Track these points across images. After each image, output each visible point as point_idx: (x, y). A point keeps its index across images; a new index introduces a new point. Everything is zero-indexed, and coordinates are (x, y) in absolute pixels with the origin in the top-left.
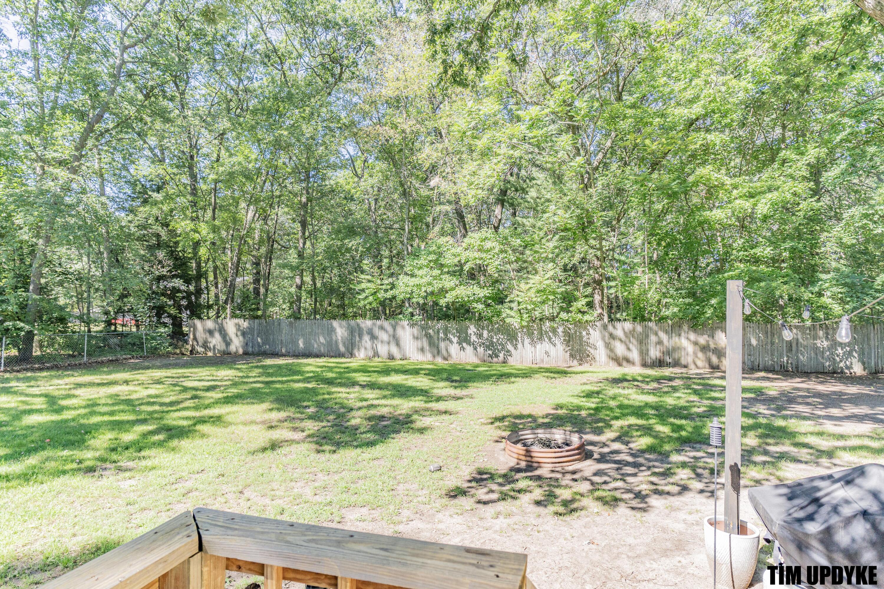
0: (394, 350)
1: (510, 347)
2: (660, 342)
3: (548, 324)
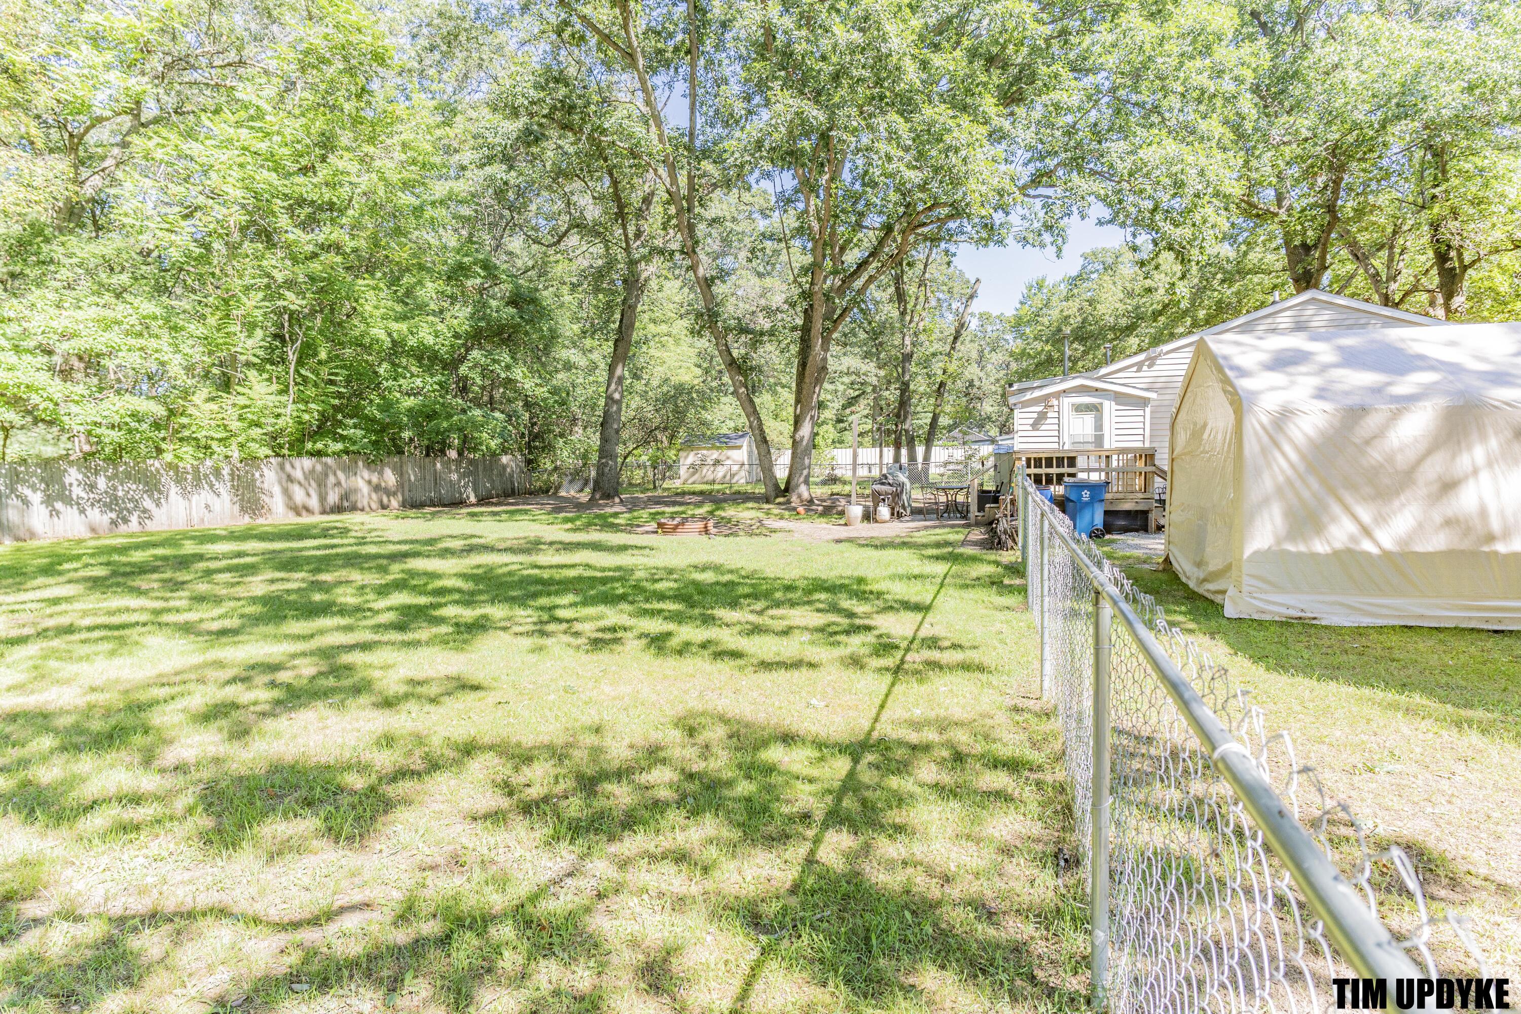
1: (148, 503)
2: (338, 484)
3: (209, 463)
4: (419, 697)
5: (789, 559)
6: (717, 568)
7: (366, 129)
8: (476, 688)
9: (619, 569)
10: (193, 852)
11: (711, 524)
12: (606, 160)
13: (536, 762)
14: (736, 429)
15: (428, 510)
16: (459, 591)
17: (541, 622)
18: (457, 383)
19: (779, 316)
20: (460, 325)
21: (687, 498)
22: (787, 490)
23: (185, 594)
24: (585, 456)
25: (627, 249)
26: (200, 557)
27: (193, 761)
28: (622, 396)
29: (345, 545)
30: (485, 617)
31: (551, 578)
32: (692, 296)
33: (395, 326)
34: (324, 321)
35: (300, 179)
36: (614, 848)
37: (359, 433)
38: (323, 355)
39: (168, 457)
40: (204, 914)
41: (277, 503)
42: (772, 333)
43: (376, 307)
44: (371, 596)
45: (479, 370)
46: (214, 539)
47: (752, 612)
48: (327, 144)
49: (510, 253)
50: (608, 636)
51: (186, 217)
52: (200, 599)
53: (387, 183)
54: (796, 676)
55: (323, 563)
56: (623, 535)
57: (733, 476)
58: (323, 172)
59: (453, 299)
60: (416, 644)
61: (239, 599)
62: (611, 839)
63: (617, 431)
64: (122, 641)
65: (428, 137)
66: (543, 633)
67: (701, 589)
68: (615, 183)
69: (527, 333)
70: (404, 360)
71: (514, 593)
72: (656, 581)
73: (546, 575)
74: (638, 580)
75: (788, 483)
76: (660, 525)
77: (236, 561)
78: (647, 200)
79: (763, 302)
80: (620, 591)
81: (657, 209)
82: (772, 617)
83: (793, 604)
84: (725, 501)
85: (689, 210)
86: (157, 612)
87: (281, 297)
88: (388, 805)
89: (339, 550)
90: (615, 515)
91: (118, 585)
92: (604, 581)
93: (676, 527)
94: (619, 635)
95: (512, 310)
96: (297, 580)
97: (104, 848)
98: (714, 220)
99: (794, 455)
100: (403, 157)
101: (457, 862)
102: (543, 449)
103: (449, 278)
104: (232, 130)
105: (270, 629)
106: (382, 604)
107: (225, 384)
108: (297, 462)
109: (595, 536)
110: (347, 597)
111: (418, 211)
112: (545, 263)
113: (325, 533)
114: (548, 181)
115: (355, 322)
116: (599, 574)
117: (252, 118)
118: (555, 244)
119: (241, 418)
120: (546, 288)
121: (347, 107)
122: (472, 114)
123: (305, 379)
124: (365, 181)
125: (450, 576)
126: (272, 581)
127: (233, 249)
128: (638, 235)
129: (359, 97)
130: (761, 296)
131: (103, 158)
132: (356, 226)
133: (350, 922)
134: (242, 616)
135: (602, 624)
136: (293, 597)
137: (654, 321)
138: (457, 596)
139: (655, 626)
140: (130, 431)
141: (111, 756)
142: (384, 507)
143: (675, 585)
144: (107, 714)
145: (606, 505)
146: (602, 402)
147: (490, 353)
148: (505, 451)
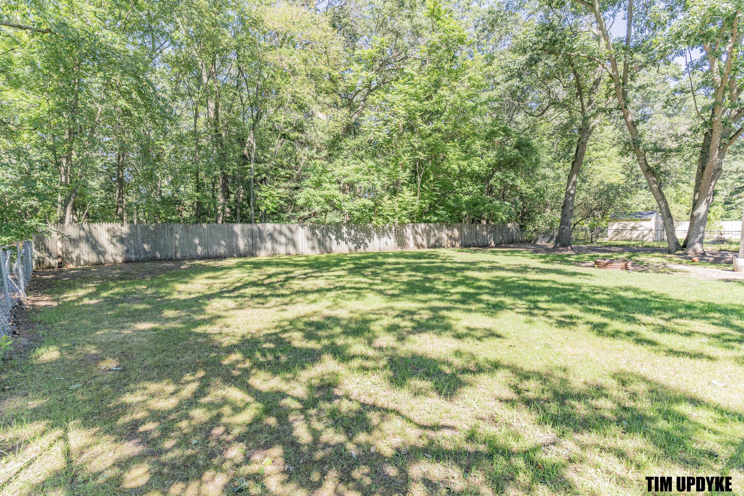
0: (291, 250)
1: (367, 241)
2: (435, 235)
3: (387, 225)
4: (473, 336)
5: (688, 289)
6: (635, 290)
7: (454, 75)
8: (499, 336)
9: (572, 285)
10: (386, 384)
11: (629, 264)
12: (572, 65)
13: (531, 380)
14: (647, 209)
15: (472, 248)
16: (488, 288)
17: (530, 308)
18: (488, 188)
19: (685, 139)
20: (491, 160)
21: (613, 249)
22: (685, 246)
23: (379, 278)
24: (551, 224)
25: (583, 112)
26: (384, 263)
27: (385, 346)
28: (575, 192)
29: (438, 262)
30: (502, 302)
31: (534, 286)
32: (621, 133)
33: (462, 163)
34: (432, 163)
35: (426, 102)
36: (577, 437)
37: (445, 212)
38: (432, 178)
39: (374, 222)
40: (392, 411)
41: (411, 243)
42: (679, 150)
43: (454, 155)
44: (449, 286)
45: (499, 181)
46: (388, 256)
47: (662, 318)
48: (437, 85)
49: (517, 123)
50: (568, 320)
51: (385, 125)
52: (384, 281)
53: (462, 98)
54: (698, 362)
55: (429, 270)
56: (574, 267)
57: (644, 236)
58: (435, 98)
59: (488, 148)
60: (470, 311)
61: (398, 282)
62: (576, 431)
63: (571, 211)
64: (360, 294)
65: (481, 73)
66: (531, 314)
67: (626, 302)
68: (577, 77)
69: (523, 162)
70: (465, 179)
71: (515, 292)
72: (595, 294)
73: (531, 284)
74: (583, 292)
75: (686, 241)
76: (596, 263)
77: (396, 266)
78: (596, 83)
79: (671, 132)
80: (574, 297)
81: (603, 87)
82: (677, 324)
83: (693, 318)
84: (639, 251)
85: (623, 84)
86: (371, 284)
87: (416, 154)
88: (461, 384)
89: (435, 265)
90: (569, 256)
91: (358, 272)
92: (564, 291)
93: (607, 264)
94: (574, 321)
95: (516, 151)
96: (419, 276)
97: (357, 375)
98: (640, 87)
99: (691, 225)
100: (469, 84)
101: (493, 420)
102: (529, 220)
103: (487, 138)
104: (402, 86)
105: (410, 296)
106: (454, 290)
107: (394, 193)
108: (419, 225)
109: (557, 266)
110: (439, 286)
111: (474, 109)
112: (535, 125)
113: (430, 257)
114: (539, 82)
115: (445, 162)
116: (561, 287)
117: (409, 80)
118: (540, 115)
119: (400, 206)
120: (534, 138)
121: (446, 66)
122: (502, 57)
123: (425, 189)
124: (452, 99)
125: (484, 281)
126: (410, 276)
127: (400, 135)
128: (589, 103)
129: (451, 61)
130: (670, 128)
131: (358, 107)
132: (448, 119)
133: (447, 433)
134: (400, 289)
135: (564, 313)
136: (418, 283)
137: (596, 150)
138: (487, 291)
139: (597, 319)
140: (362, 212)
141: (358, 339)
142: (453, 246)
143: (608, 297)
144: (356, 322)
145: (563, 250)
146: (563, 196)
147: (505, 173)
148: (509, 221)
